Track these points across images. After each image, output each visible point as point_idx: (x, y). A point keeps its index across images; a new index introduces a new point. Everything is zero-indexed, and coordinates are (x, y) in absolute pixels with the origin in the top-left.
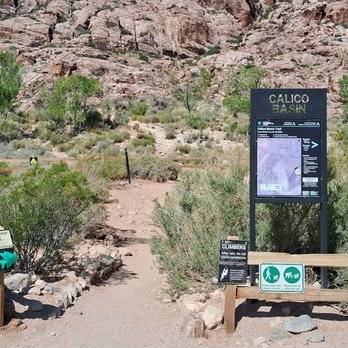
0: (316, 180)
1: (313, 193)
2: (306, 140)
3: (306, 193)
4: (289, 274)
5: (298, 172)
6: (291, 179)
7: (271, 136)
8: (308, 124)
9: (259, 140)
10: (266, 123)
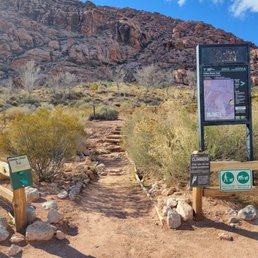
0: (244, 108)
1: (243, 117)
2: (237, 80)
3: (238, 117)
4: (241, 177)
5: (232, 103)
6: (227, 108)
7: (213, 78)
8: (237, 69)
9: (205, 82)
10: (209, 69)
